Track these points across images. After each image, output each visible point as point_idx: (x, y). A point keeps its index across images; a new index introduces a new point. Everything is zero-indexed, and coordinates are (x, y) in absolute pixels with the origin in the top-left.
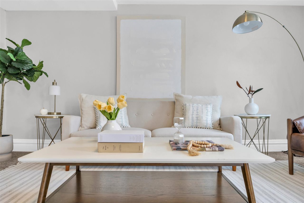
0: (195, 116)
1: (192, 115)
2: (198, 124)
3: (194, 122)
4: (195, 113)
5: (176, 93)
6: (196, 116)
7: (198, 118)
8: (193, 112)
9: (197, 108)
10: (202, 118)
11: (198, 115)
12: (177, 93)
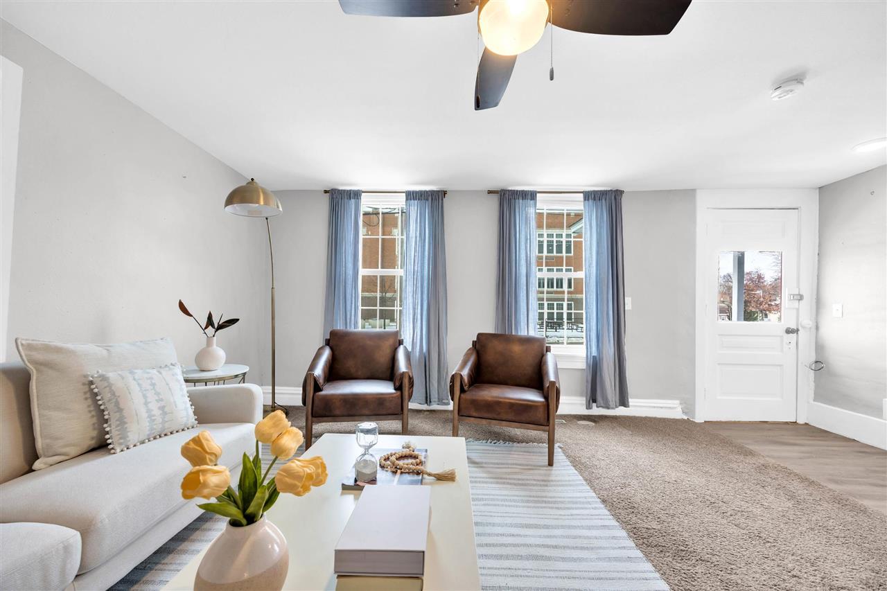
0: (154, 406)
1: (146, 404)
2: (167, 425)
3: (155, 423)
4: (151, 397)
5: (27, 340)
6: (159, 405)
7: (166, 409)
8: (145, 396)
9: (149, 381)
10: (176, 407)
11: (162, 400)
12: (33, 340)
